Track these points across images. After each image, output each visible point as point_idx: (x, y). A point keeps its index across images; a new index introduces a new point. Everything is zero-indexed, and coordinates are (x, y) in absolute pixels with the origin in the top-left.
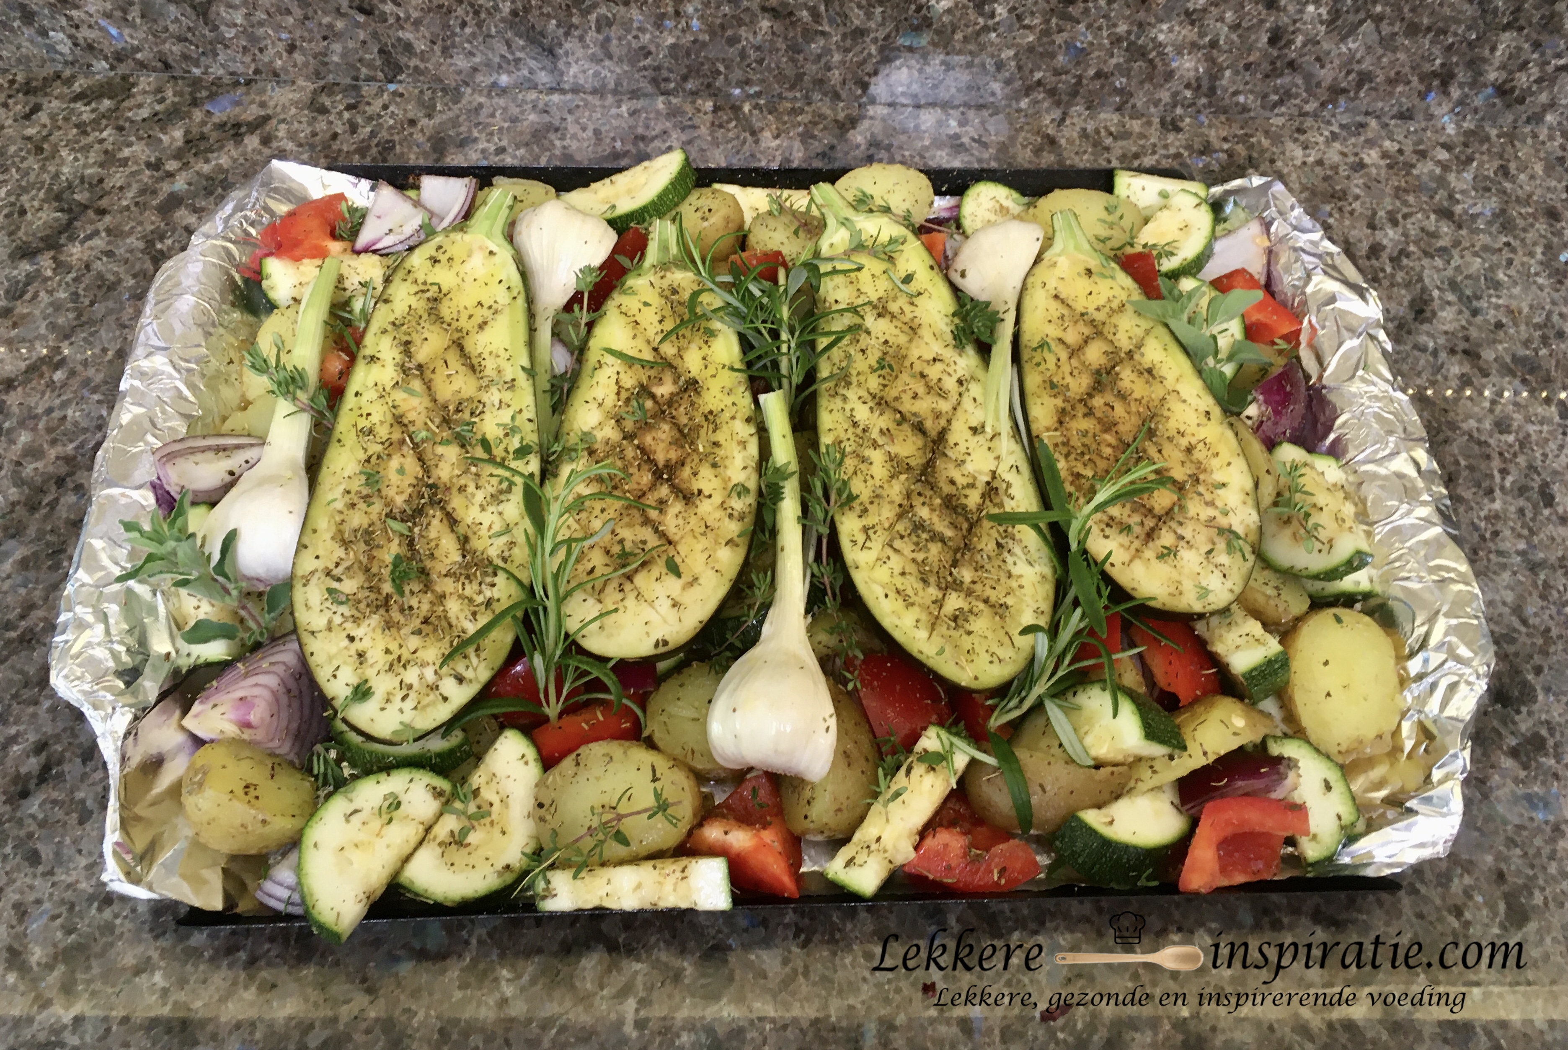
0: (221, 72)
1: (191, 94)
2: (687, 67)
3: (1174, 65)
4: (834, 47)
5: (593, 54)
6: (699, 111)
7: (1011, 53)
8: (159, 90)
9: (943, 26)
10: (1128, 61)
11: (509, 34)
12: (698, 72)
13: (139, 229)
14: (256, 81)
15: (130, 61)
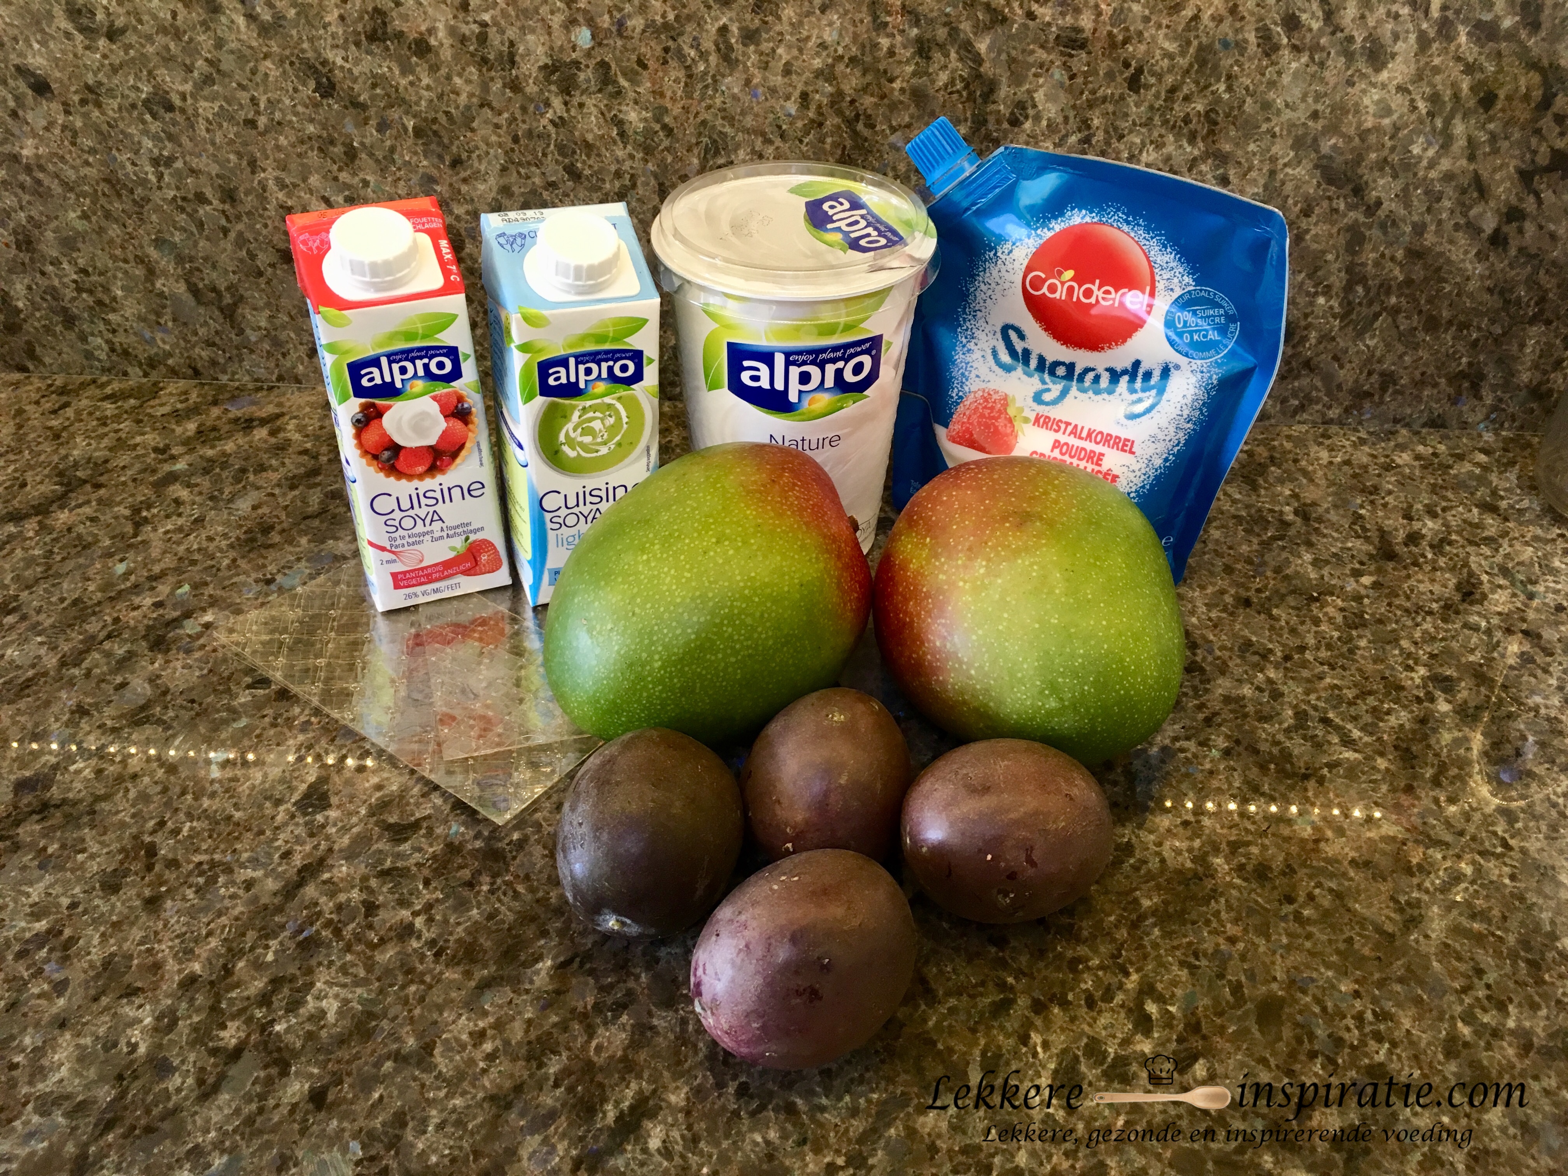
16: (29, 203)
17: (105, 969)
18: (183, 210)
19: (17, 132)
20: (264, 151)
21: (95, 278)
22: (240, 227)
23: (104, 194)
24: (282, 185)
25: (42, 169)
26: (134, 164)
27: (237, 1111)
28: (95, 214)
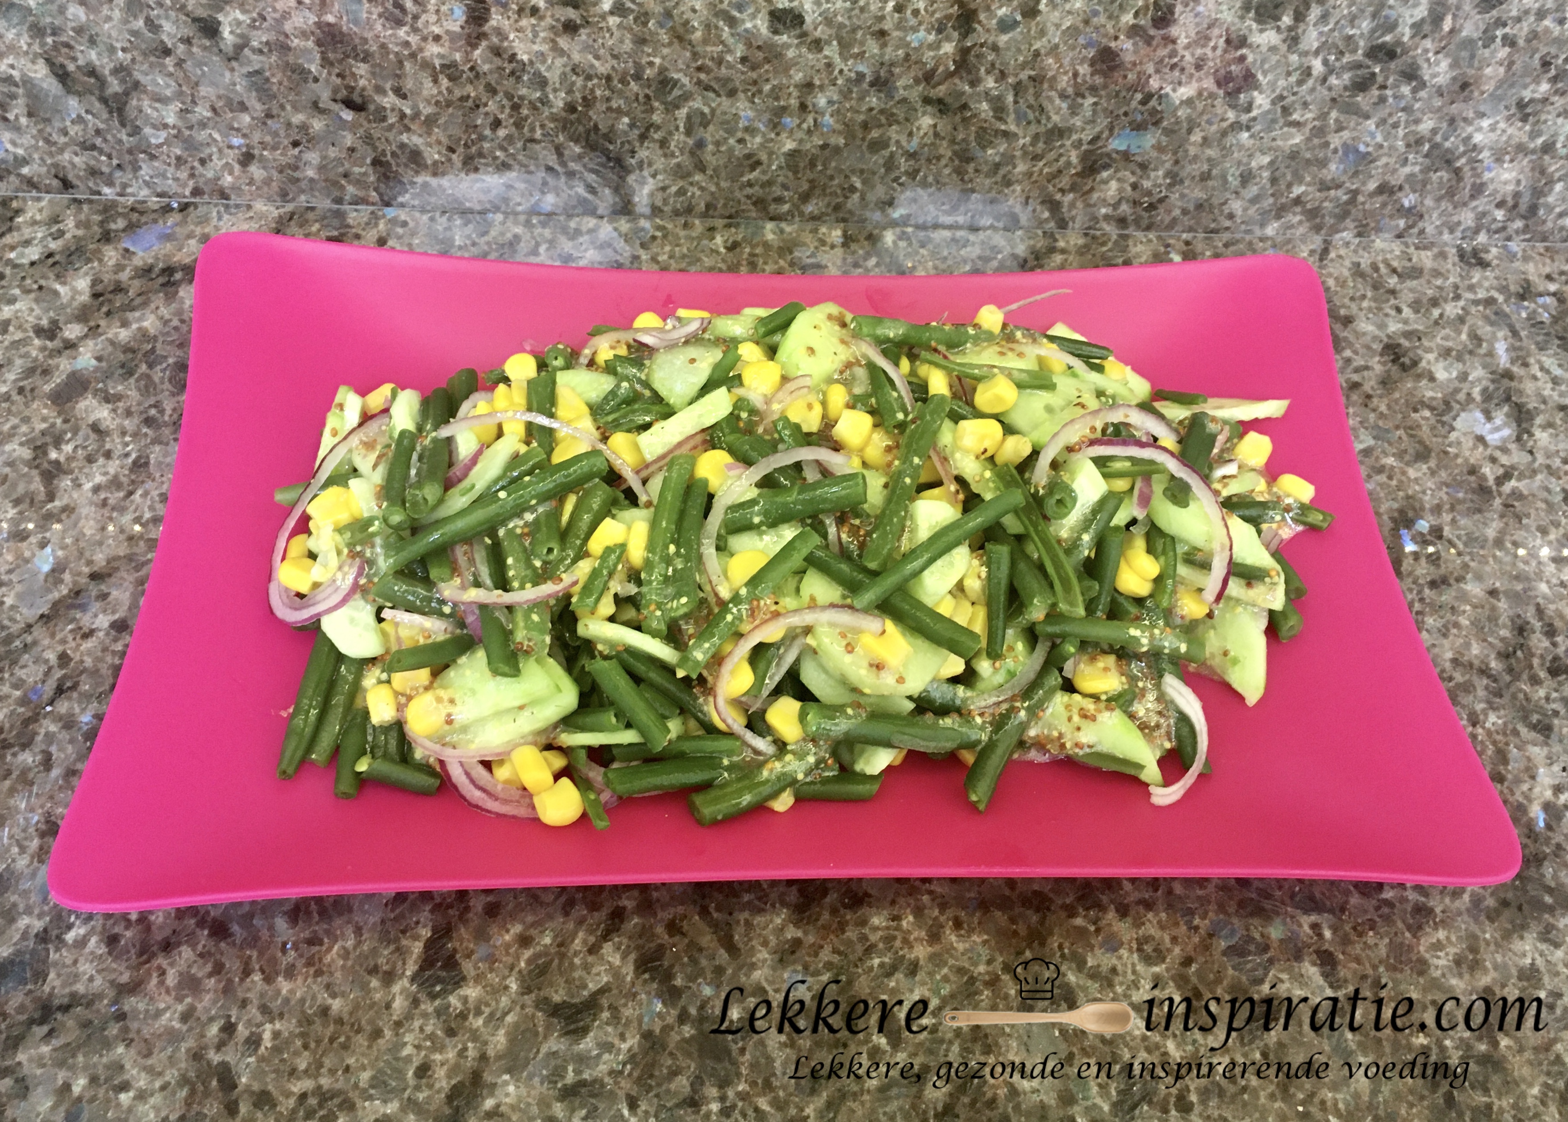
0: (144, 193)
1: (102, 223)
2: (811, 181)
3: (1487, 176)
4: (1018, 153)
5: (678, 165)
6: (823, 243)
7: (1266, 160)
8: (55, 220)
9: (1177, 123)
10: (1426, 170)
11: (561, 138)
12: (824, 188)
13: (24, 429)
14: (196, 206)
15: (12, 178)
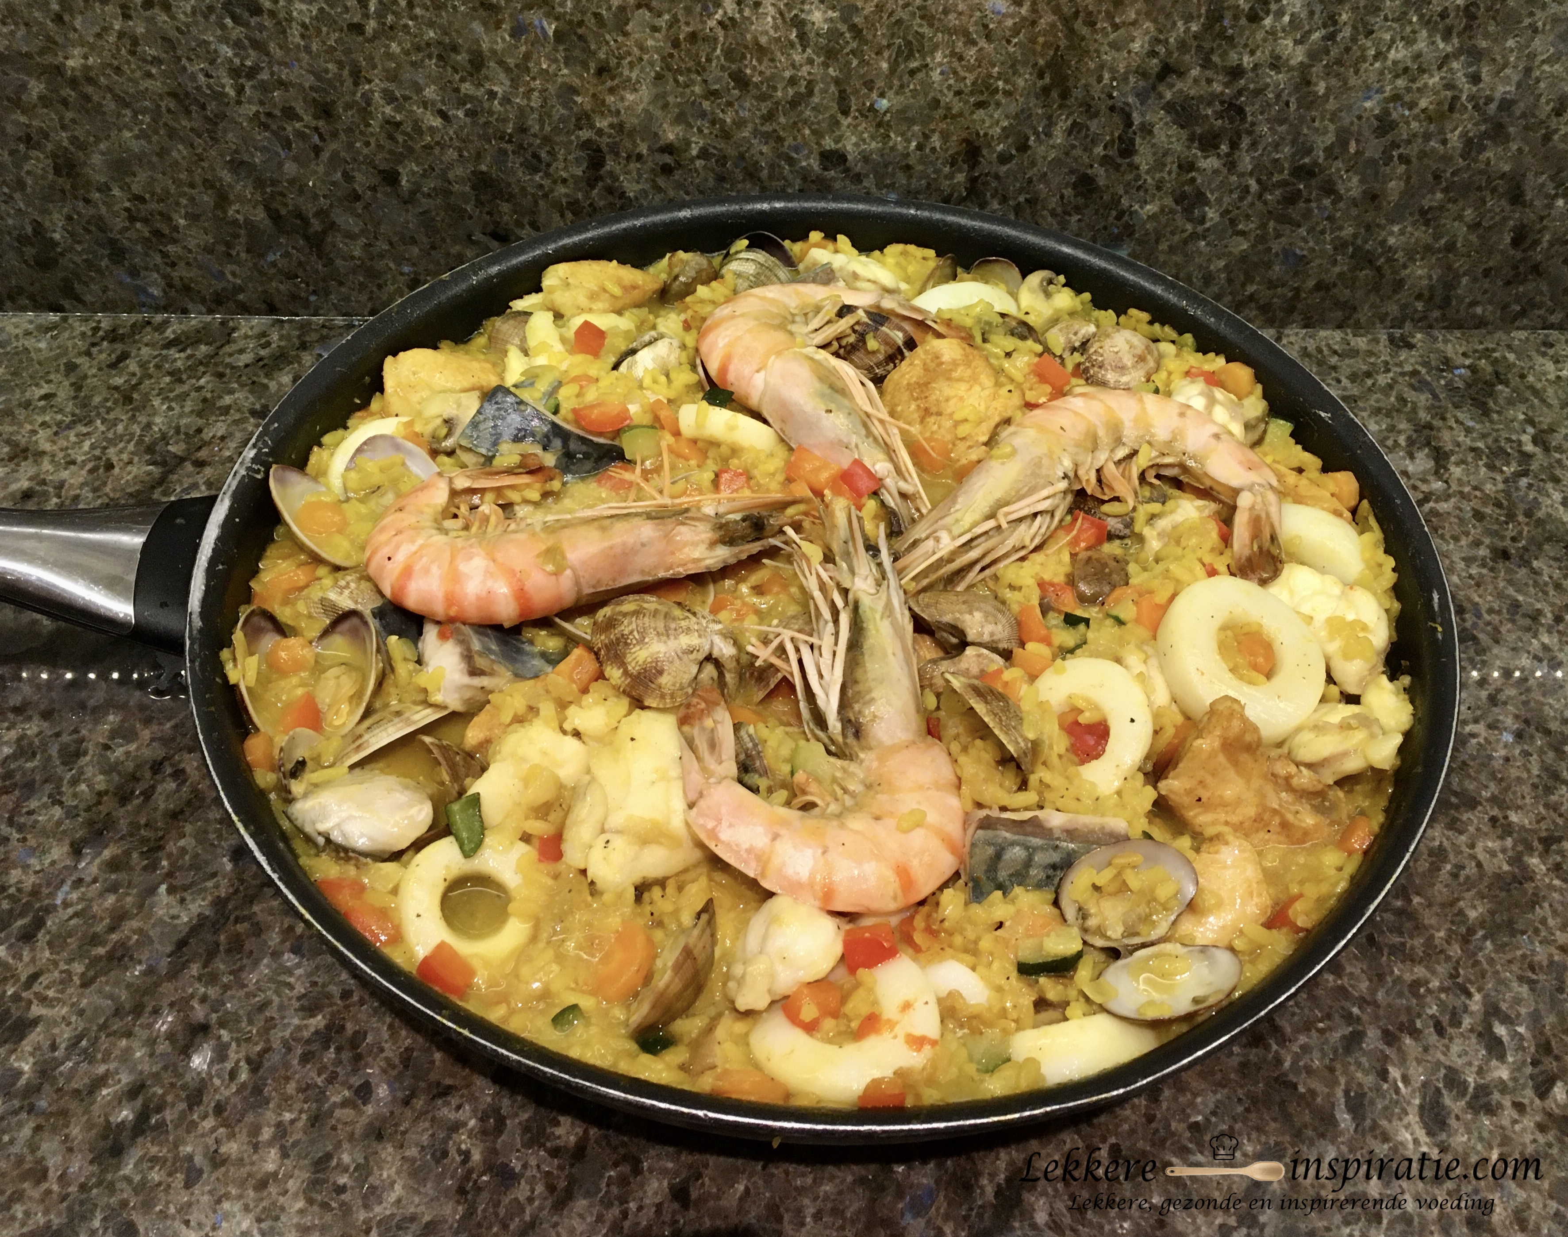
16: (73, 121)
17: (406, 1067)
18: (266, 127)
19: (60, 40)
20: (370, 59)
21: (154, 206)
22: (334, 146)
23: (169, 111)
24: (389, 97)
25: (90, 80)
26: (208, 76)
27: (600, 1219)
28: (156, 132)
